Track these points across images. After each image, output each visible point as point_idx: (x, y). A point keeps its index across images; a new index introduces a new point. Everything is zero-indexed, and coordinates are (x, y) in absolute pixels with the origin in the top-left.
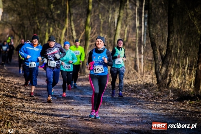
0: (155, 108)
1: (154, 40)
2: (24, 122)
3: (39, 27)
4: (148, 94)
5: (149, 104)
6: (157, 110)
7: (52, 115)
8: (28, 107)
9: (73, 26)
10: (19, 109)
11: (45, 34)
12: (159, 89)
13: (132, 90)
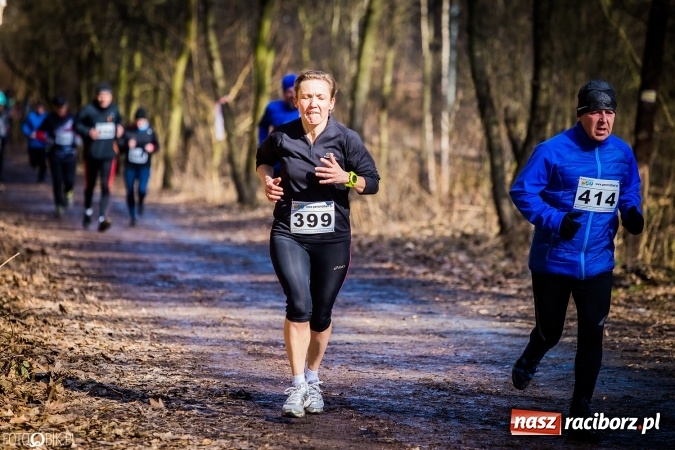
0: (499, 312)
1: (488, 90)
2: (72, 360)
3: (97, 51)
4: (470, 269)
5: (477, 299)
6: (504, 318)
7: (161, 338)
8: (77, 313)
9: (214, 47)
10: (48, 319)
11: (118, 73)
12: (508, 252)
13: (417, 257)
